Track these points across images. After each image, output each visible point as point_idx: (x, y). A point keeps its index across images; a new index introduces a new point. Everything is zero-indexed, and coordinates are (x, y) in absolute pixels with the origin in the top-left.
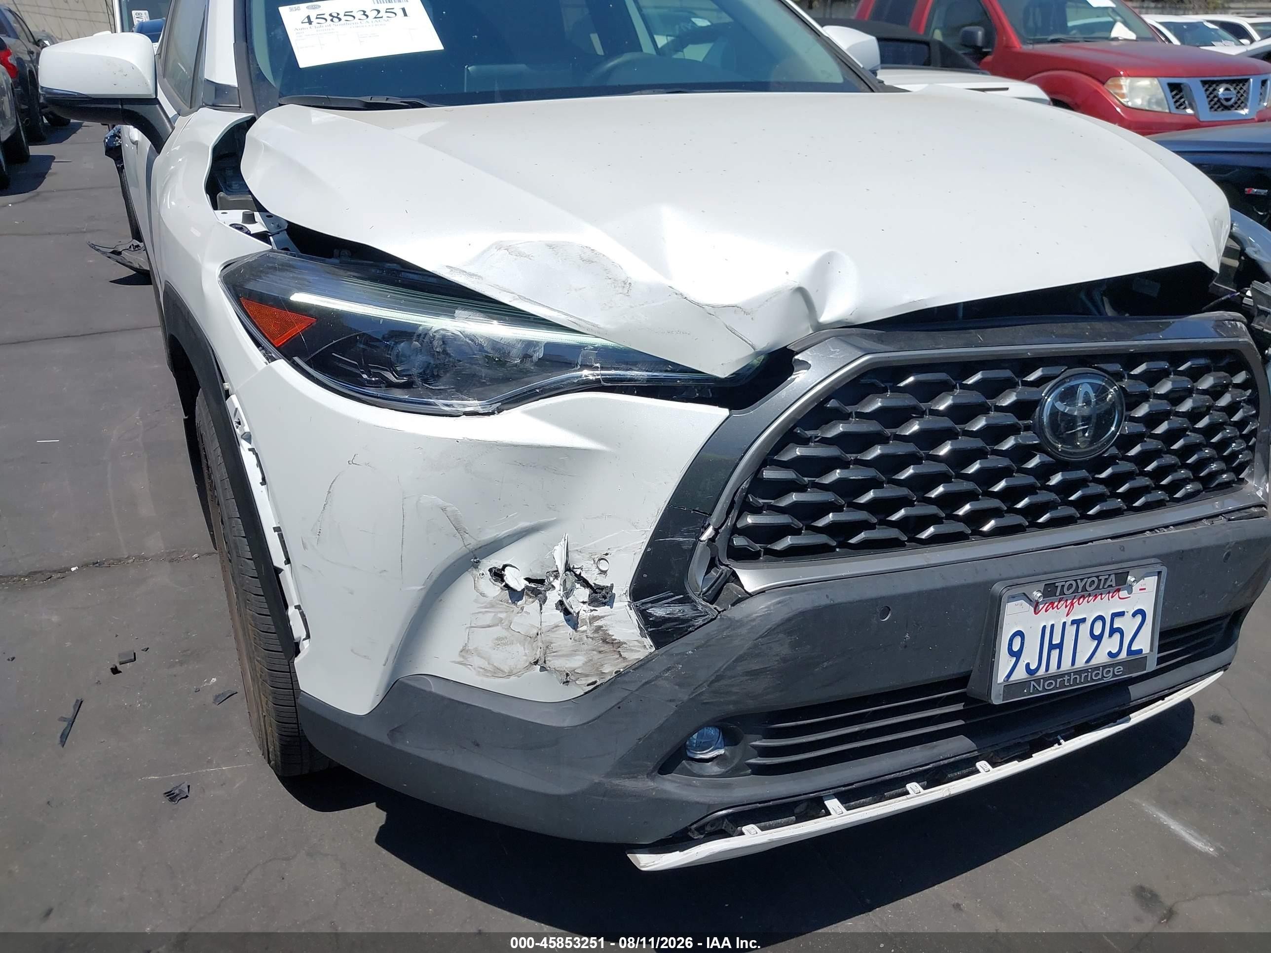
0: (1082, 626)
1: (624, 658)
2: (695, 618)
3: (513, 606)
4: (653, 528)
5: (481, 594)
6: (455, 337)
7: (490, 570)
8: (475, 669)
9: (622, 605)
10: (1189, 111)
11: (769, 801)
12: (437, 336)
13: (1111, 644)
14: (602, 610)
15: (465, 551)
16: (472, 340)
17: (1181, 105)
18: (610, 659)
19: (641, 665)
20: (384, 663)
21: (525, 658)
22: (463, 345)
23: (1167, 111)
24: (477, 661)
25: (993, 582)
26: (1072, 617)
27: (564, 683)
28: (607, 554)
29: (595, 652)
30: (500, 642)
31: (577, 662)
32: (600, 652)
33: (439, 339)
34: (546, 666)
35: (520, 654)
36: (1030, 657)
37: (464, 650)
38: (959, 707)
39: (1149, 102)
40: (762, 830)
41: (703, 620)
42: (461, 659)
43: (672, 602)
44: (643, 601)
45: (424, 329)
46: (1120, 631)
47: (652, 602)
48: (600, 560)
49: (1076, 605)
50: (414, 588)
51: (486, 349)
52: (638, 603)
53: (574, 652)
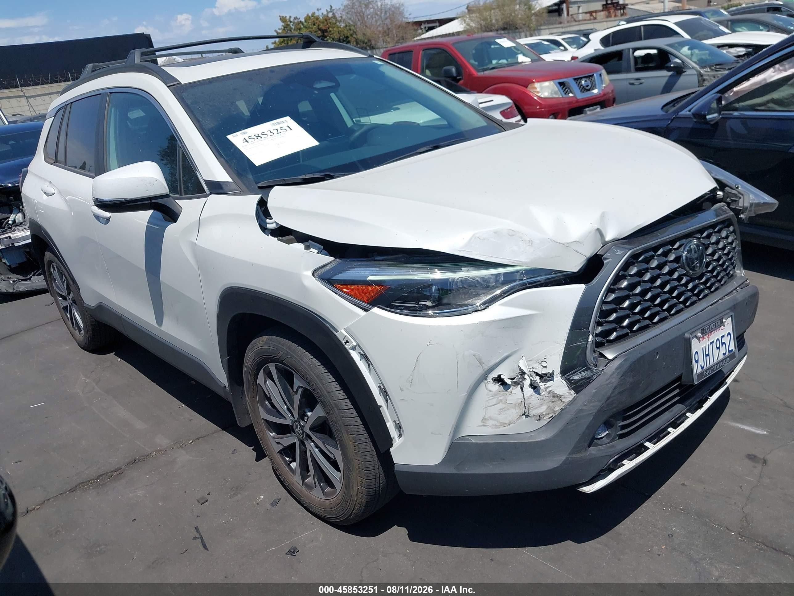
0: (713, 344)
1: (564, 402)
2: (592, 376)
3: (506, 392)
4: (565, 342)
5: (489, 391)
6: (466, 280)
7: (492, 379)
8: (490, 426)
9: (558, 378)
10: (571, 95)
11: (629, 448)
12: (459, 281)
13: (723, 350)
14: (549, 383)
15: (483, 372)
16: (474, 279)
17: (567, 92)
18: (557, 404)
19: (572, 403)
20: (449, 434)
21: (517, 414)
22: (469, 282)
23: (561, 96)
24: (491, 422)
25: (684, 333)
26: (710, 342)
27: (538, 420)
28: (545, 359)
29: (550, 403)
30: (501, 411)
31: (543, 409)
32: (552, 402)
33: (459, 282)
34: (529, 415)
35: (515, 413)
36: (701, 362)
37: (484, 419)
38: (677, 391)
39: (551, 94)
40: (631, 461)
41: (596, 376)
42: (483, 424)
43: (581, 372)
44: (568, 374)
45: (452, 279)
46: (724, 343)
47: (572, 374)
48: (541, 362)
49: (710, 336)
50: (463, 395)
51: (480, 282)
52: (566, 376)
53: (541, 405)
